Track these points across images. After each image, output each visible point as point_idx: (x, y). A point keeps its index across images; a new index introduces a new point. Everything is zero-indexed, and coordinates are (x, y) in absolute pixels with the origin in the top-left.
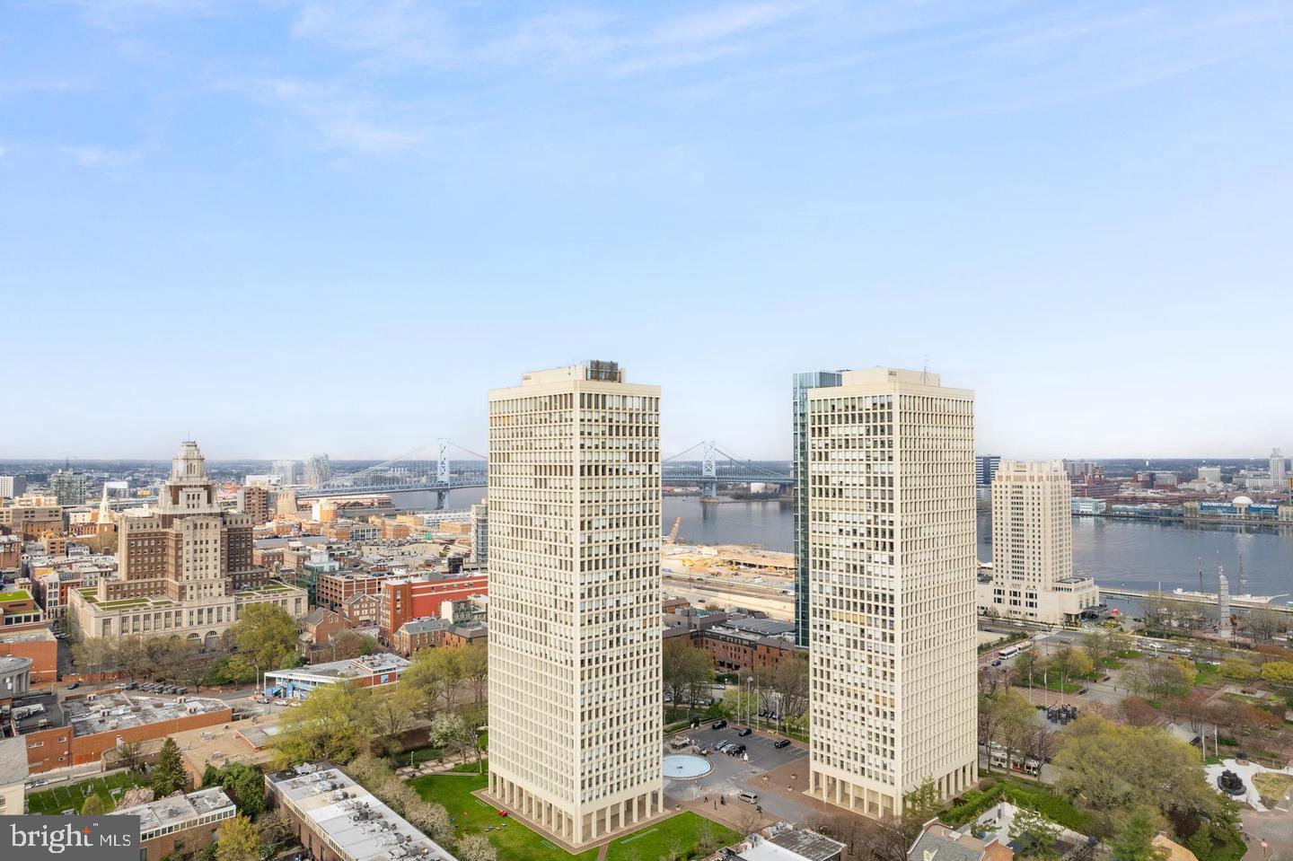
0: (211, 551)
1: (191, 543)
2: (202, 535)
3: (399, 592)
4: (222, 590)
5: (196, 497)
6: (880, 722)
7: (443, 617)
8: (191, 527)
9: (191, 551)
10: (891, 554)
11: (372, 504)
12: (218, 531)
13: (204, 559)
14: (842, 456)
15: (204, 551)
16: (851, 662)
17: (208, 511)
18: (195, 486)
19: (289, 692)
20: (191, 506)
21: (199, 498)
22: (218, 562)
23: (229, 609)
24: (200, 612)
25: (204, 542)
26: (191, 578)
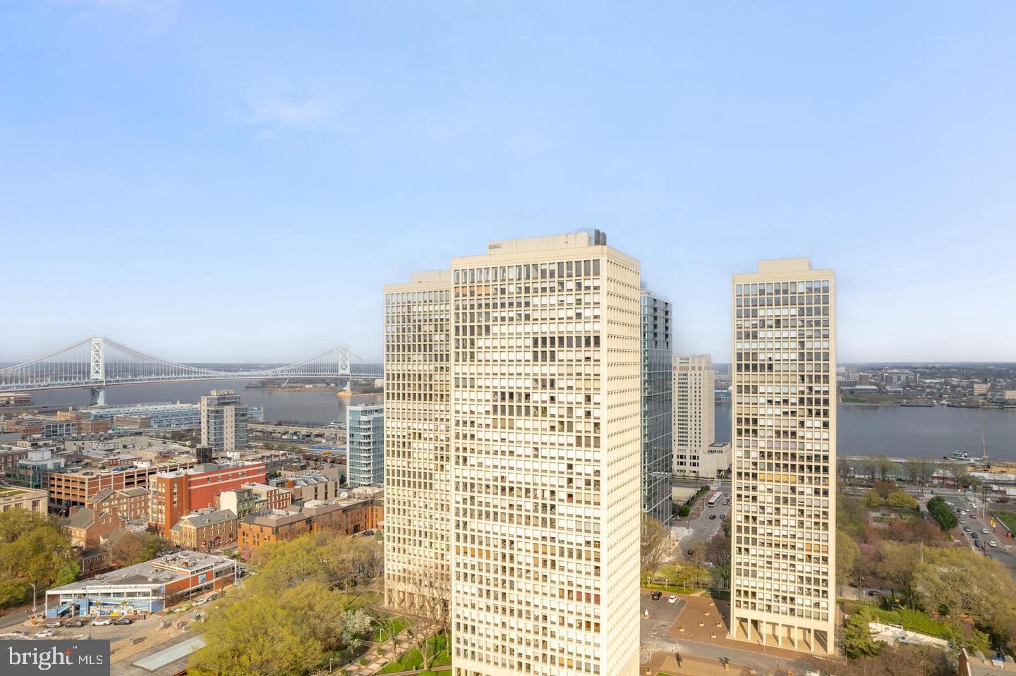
6: (807, 567)
7: (223, 508)
10: (826, 419)
11: (8, 403)
14: (769, 334)
16: (781, 517)
19: (83, 609)
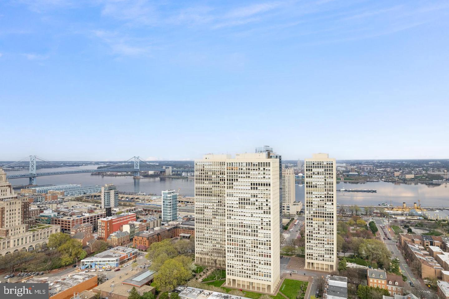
0: (17, 214)
1: (9, 211)
2: (13, 207)
3: (108, 223)
4: (25, 230)
5: (5, 191)
7: (124, 231)
8: (9, 204)
9: (9, 214)
12: (20, 204)
13: (14, 217)
15: (14, 214)
16: (320, 231)
17: (11, 196)
18: (4, 186)
19: (93, 266)
20: (3, 195)
21: (6, 191)
22: (20, 218)
23: (30, 237)
24: (18, 240)
25: (14, 210)
26: (8, 226)
